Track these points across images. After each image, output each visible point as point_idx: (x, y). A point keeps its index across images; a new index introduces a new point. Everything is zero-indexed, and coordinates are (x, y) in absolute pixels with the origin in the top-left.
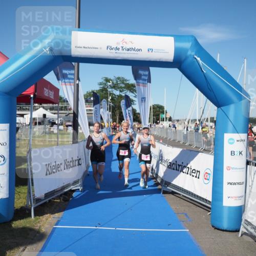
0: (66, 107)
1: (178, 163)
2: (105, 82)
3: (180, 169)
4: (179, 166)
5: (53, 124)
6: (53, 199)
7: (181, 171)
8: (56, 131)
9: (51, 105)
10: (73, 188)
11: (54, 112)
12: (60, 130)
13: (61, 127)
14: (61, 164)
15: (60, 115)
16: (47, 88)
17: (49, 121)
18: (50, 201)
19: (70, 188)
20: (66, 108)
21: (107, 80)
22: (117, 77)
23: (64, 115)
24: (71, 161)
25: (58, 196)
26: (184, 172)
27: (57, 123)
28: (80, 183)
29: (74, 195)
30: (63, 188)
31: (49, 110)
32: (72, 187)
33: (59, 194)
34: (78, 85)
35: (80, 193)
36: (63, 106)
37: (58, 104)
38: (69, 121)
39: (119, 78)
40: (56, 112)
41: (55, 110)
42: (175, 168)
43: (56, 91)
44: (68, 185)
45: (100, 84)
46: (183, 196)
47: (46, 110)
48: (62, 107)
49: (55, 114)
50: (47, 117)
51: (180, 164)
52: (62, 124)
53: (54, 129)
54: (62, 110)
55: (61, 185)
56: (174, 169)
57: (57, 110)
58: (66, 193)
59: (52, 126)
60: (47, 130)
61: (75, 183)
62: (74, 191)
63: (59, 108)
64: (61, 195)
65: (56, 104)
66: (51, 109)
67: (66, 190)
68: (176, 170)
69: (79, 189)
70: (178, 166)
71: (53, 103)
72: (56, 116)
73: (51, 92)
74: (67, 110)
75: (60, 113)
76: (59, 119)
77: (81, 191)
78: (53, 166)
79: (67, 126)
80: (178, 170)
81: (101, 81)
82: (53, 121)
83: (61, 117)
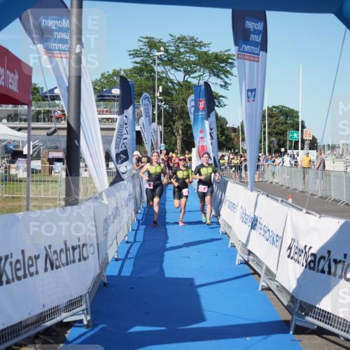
0: (49, 111)
1: (333, 256)
2: (146, 49)
3: (339, 272)
4: (336, 261)
5: (16, 155)
6: (16, 344)
7: (341, 277)
8: (22, 174)
9: (10, 107)
10: (66, 317)
11: (17, 124)
12: (34, 171)
13: (36, 164)
14: (37, 257)
15: (33, 132)
17: (6, 150)
18: (9, 349)
19: (58, 319)
20: (48, 116)
21: (152, 44)
22: (177, 35)
23: (44, 133)
24: (61, 251)
25: (29, 338)
26: (348, 280)
27: (25, 152)
28: (84, 307)
29: (71, 334)
30: (42, 318)
31: (5, 121)
32: (64, 315)
33: (33, 332)
34: (79, 56)
35: (83, 330)
36: (42, 109)
37: (29, 105)
38: (56, 149)
39: (182, 39)
40: (24, 125)
41: (21, 120)
42: (326, 269)
44: (54, 311)
45: (135, 54)
46: (347, 339)
48: (39, 113)
49: (20, 129)
51: (340, 257)
52: (38, 157)
53: (17, 168)
54: (38, 120)
55: (37, 311)
56: (323, 272)
57: (25, 120)
58: (48, 331)
59: (13, 161)
61: (72, 305)
62: (69, 325)
63: (32, 113)
64: (37, 336)
65: (23, 104)
66: (12, 118)
67: (48, 324)
68: (329, 273)
69: (81, 321)
70: (333, 264)
71: (16, 102)
72: (23, 135)
73: (11, 75)
74: (50, 120)
75: (33, 129)
76: (32, 143)
77: (88, 326)
78: (18, 261)
79: (52, 161)
80: (335, 275)
81: (138, 45)
82: (15, 146)
83: (36, 138)
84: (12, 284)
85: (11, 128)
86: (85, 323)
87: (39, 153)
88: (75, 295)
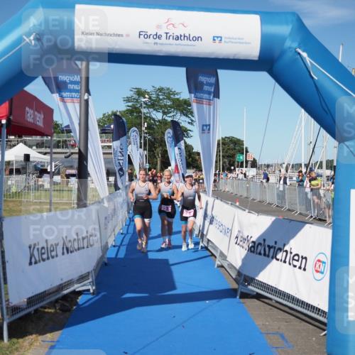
0: (66, 141)
1: (267, 243)
2: (136, 96)
3: (271, 254)
4: (270, 247)
5: (42, 172)
6: (42, 307)
7: (272, 258)
8: (47, 186)
9: (38, 138)
10: (78, 287)
11: (43, 150)
12: (55, 184)
13: (57, 178)
14: (57, 245)
15: (54, 156)
16: (31, 108)
17: (36, 168)
18: (36, 311)
19: (72, 289)
20: (65, 144)
21: (140, 93)
22: (158, 87)
23: (63, 156)
24: (74, 240)
25: (51, 302)
26: (278, 260)
27: (49, 170)
28: (90, 280)
29: (81, 300)
30: (61, 288)
31: (34, 148)
32: (76, 286)
33: (53, 298)
34: (87, 101)
35: (90, 296)
36: (61, 139)
37: (52, 136)
38: (71, 167)
39: (161, 90)
40: (48, 150)
41: (46, 147)
42: (262, 252)
43: (48, 112)
44: (70, 283)
45: (128, 100)
46: (277, 302)
47: (30, 147)
48: (59, 142)
49: (45, 154)
50: (31, 159)
51: (272, 244)
52: (58, 173)
53: (43, 181)
54: (58, 147)
55: (57, 283)
56: (260, 254)
57: (49, 147)
58: (65, 297)
59: (40, 176)
60: (32, 183)
61: (82, 279)
62: (80, 293)
63: (53, 143)
64: (56, 301)
65: (47, 136)
66: (39, 145)
67: (65, 292)
68: (265, 255)
69: (88, 290)
70: (267, 249)
71: (42, 134)
72: (47, 157)
73: (39, 115)
74: (67, 147)
75: (55, 153)
76: (53, 164)
77: (93, 294)
78: (43, 248)
79: (68, 176)
80: (268, 256)
81: (130, 94)
82: (42, 166)
83: (56, 160)
84: (38, 264)
85: (39, 153)
86: (91, 291)
87: (59, 171)
88: (84, 272)
